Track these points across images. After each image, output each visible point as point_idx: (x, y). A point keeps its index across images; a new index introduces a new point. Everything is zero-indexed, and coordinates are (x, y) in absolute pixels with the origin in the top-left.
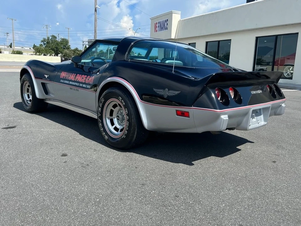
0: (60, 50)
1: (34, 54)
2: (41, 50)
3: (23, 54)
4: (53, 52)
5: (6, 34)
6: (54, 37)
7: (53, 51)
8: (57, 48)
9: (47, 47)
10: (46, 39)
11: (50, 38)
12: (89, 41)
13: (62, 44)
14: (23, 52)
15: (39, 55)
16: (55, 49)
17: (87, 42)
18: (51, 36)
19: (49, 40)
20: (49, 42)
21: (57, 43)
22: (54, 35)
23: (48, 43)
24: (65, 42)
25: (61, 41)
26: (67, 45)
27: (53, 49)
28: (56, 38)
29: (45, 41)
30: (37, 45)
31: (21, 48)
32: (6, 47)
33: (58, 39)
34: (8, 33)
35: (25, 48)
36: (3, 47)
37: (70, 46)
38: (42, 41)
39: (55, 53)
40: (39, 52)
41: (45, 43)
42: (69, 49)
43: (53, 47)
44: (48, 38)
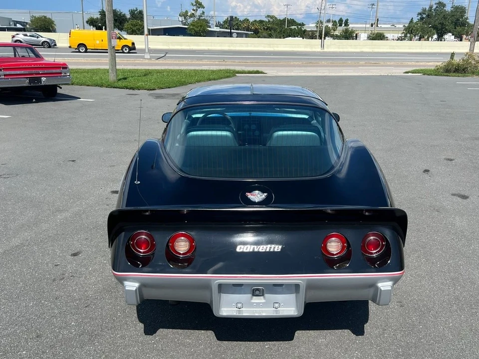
0: (447, 27)
1: (403, 35)
2: (414, 29)
4: (435, 31)
5: (371, 6)
6: (441, 5)
7: (434, 29)
8: (442, 24)
9: (426, 23)
10: (427, 9)
11: (434, 7)
13: (453, 16)
14: (385, 32)
16: (439, 26)
18: (435, 4)
19: (431, 10)
20: (432, 14)
23: (428, 16)
25: (452, 11)
26: (462, 17)
27: (435, 27)
28: (444, 7)
29: (425, 14)
30: (415, 20)
31: (389, 26)
32: (368, 26)
33: (448, 8)
34: (373, 5)
35: (397, 26)
36: (364, 26)
37: (467, 18)
38: (420, 14)
39: (438, 34)
40: (411, 33)
41: (424, 16)
42: (464, 24)
43: (437, 22)
44: (431, 7)
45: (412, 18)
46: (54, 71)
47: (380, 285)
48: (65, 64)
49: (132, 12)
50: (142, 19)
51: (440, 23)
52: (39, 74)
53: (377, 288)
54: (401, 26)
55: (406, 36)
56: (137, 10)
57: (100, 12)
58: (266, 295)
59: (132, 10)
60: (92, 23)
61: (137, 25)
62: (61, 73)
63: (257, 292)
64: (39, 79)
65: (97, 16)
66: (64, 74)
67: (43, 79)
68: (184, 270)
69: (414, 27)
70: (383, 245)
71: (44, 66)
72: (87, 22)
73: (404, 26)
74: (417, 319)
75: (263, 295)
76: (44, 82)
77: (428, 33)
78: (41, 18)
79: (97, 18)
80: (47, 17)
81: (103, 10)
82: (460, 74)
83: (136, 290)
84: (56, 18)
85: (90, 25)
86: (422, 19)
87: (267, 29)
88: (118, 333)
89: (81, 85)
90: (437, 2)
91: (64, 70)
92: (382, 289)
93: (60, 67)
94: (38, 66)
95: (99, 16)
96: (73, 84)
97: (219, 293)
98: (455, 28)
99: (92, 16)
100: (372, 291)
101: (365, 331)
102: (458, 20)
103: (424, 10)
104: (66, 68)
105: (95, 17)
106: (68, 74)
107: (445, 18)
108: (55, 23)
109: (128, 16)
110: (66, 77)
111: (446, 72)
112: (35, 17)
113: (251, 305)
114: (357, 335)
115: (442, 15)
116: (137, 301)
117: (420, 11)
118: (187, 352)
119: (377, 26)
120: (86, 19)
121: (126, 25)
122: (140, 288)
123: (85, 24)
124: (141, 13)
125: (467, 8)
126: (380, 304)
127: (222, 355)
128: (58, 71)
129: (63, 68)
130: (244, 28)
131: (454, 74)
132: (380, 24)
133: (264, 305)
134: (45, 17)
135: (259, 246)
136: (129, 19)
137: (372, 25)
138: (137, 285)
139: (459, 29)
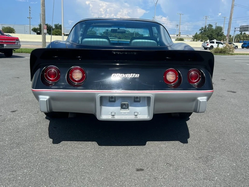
0: (214, 36)
1: (193, 40)
3: (184, 40)
4: (208, 38)
5: (176, 26)
6: (210, 26)
8: (211, 35)
9: (203, 34)
10: (204, 28)
11: (207, 27)
12: (241, 27)
13: (216, 31)
14: (184, 39)
15: (196, 41)
16: (210, 36)
17: (239, 28)
18: (208, 25)
19: (206, 28)
20: (206, 30)
21: (212, 31)
22: (211, 24)
24: (219, 29)
25: (216, 29)
26: (221, 32)
27: (208, 36)
28: (212, 27)
29: (203, 30)
30: (198, 33)
31: (186, 36)
32: (176, 36)
33: (214, 27)
34: (178, 25)
35: (190, 36)
36: (173, 36)
37: (223, 32)
38: (200, 30)
39: (209, 39)
40: (197, 39)
41: (203, 31)
42: (222, 35)
43: (209, 34)
44: (206, 27)
45: (197, 33)
46: (11, 41)
47: (199, 98)
48: (18, 38)
49: (56, 26)
50: (61, 29)
51: (210, 34)
52: (3, 42)
53: (198, 100)
54: (192, 36)
55: (194, 40)
56: (58, 25)
57: (39, 25)
58: (130, 107)
59: (56, 25)
60: (35, 30)
61: (58, 32)
62: (15, 43)
63: (124, 106)
64: (3, 45)
65: (37, 27)
66: (17, 43)
67: (5, 45)
68: (78, 88)
69: (198, 36)
70: (200, 78)
71: (6, 38)
72: (32, 30)
73: (193, 36)
74: (218, 137)
75: (128, 108)
76: (5, 47)
77: (205, 39)
78: (8, 28)
79: (38, 28)
80: (11, 27)
81: (41, 24)
82: (222, 54)
83: (47, 101)
84: (15, 29)
85: (33, 31)
86: (202, 32)
87: (125, 37)
88: (36, 143)
89: (27, 53)
90: (208, 24)
91: (17, 41)
92: (201, 101)
93: (15, 39)
94: (3, 38)
95: (38, 27)
96: (22, 52)
97: (100, 106)
98: (218, 37)
99: (35, 27)
100: (194, 103)
101: (188, 141)
102: (219, 33)
103: (202, 28)
104: (18, 40)
105: (36, 28)
106: (19, 44)
107: (212, 32)
108: (15, 31)
109: (54, 27)
110: (18, 45)
111: (216, 53)
112: (4, 27)
113: (121, 114)
114: (184, 143)
115: (211, 30)
116: (48, 110)
117: (200, 28)
118: (80, 151)
119: (180, 36)
120: (31, 28)
121: (52, 32)
122: (49, 100)
123: (31, 31)
124: (61, 26)
125: (223, 28)
126: (200, 111)
127: (102, 152)
128: (14, 41)
129: (16, 40)
130: (113, 36)
131: (220, 54)
132: (181, 35)
133: (129, 114)
134: (10, 27)
135: (126, 75)
136: (54, 29)
137: (177, 36)
138: (48, 97)
139: (219, 37)
